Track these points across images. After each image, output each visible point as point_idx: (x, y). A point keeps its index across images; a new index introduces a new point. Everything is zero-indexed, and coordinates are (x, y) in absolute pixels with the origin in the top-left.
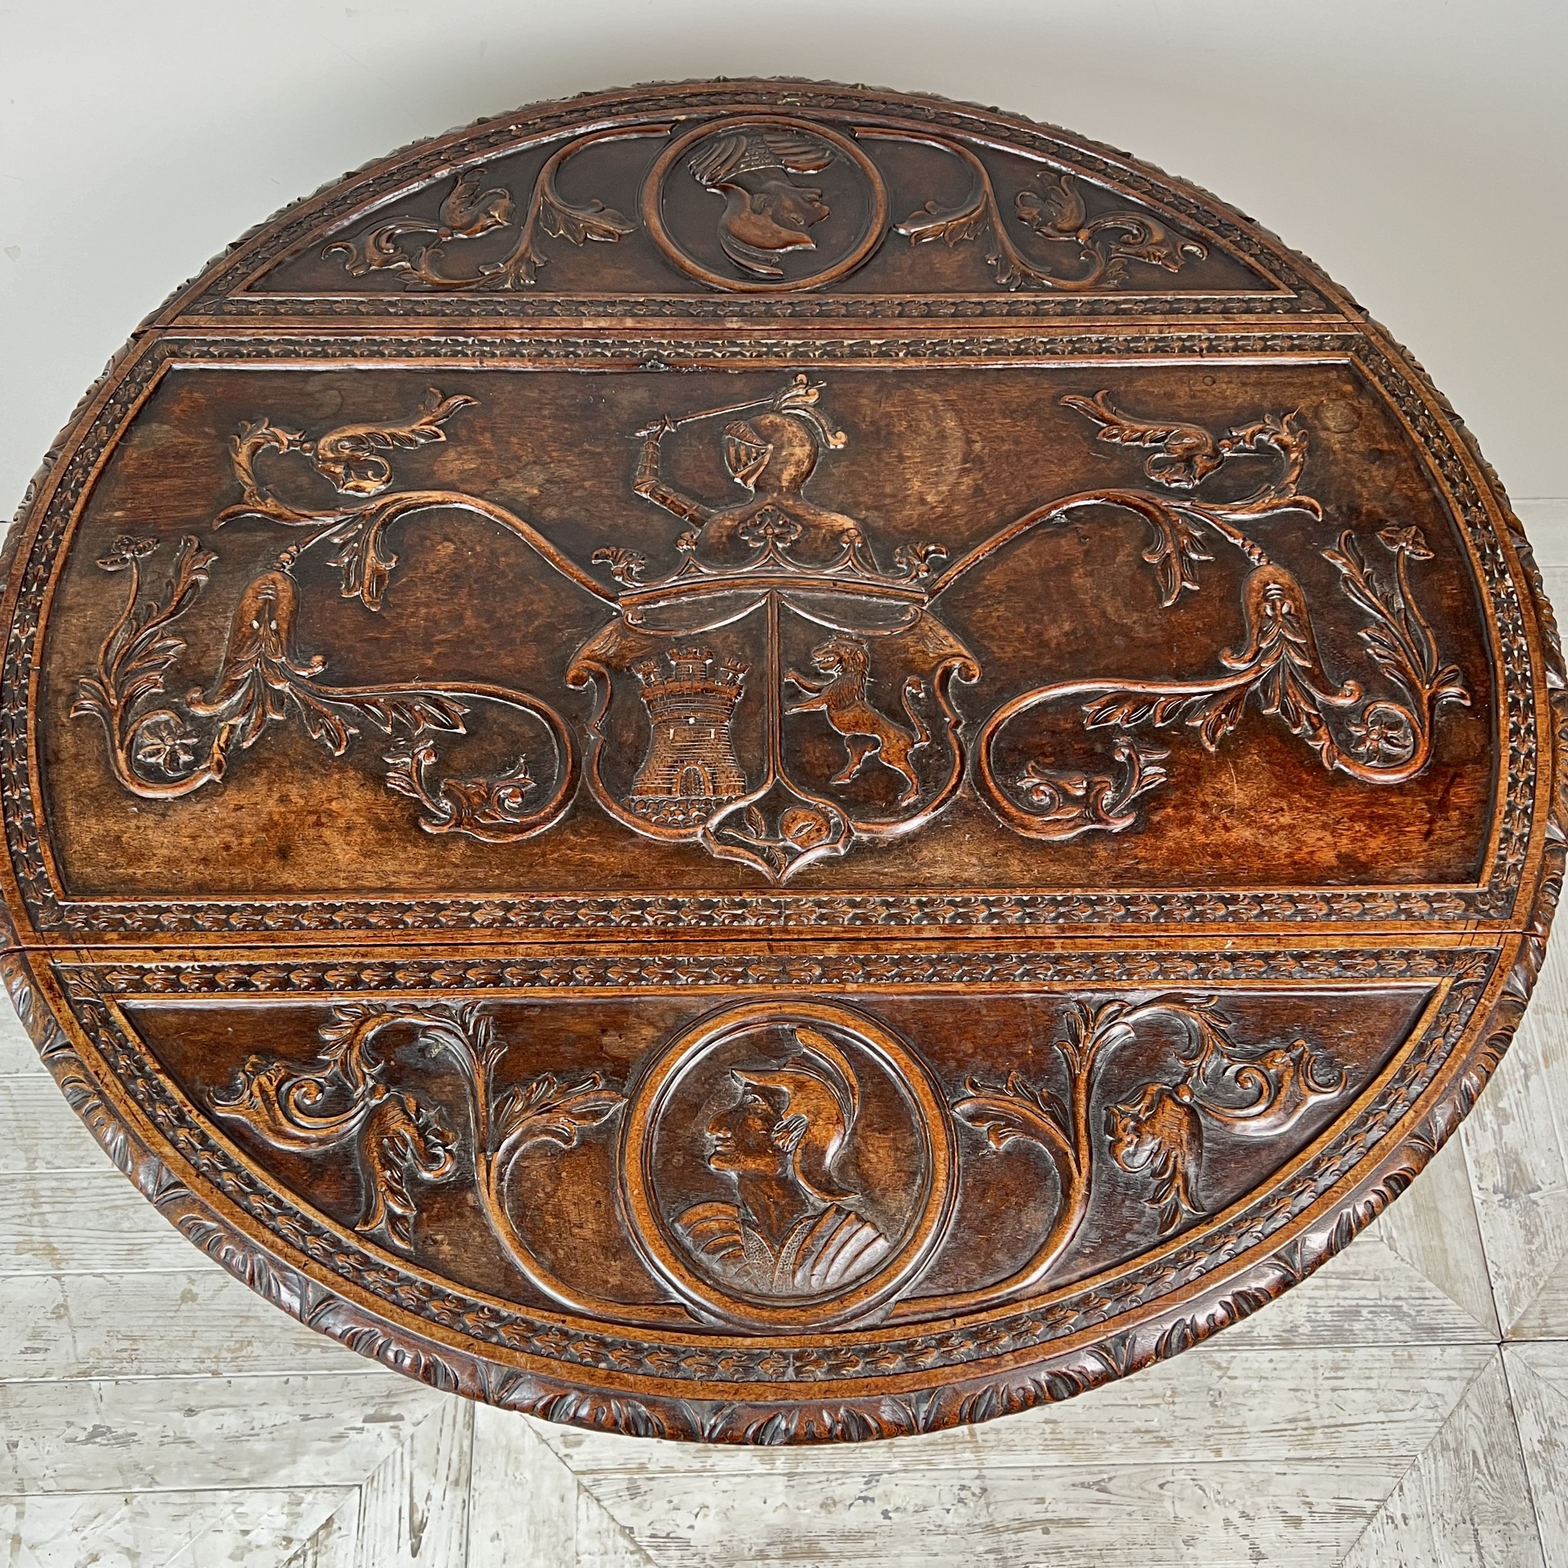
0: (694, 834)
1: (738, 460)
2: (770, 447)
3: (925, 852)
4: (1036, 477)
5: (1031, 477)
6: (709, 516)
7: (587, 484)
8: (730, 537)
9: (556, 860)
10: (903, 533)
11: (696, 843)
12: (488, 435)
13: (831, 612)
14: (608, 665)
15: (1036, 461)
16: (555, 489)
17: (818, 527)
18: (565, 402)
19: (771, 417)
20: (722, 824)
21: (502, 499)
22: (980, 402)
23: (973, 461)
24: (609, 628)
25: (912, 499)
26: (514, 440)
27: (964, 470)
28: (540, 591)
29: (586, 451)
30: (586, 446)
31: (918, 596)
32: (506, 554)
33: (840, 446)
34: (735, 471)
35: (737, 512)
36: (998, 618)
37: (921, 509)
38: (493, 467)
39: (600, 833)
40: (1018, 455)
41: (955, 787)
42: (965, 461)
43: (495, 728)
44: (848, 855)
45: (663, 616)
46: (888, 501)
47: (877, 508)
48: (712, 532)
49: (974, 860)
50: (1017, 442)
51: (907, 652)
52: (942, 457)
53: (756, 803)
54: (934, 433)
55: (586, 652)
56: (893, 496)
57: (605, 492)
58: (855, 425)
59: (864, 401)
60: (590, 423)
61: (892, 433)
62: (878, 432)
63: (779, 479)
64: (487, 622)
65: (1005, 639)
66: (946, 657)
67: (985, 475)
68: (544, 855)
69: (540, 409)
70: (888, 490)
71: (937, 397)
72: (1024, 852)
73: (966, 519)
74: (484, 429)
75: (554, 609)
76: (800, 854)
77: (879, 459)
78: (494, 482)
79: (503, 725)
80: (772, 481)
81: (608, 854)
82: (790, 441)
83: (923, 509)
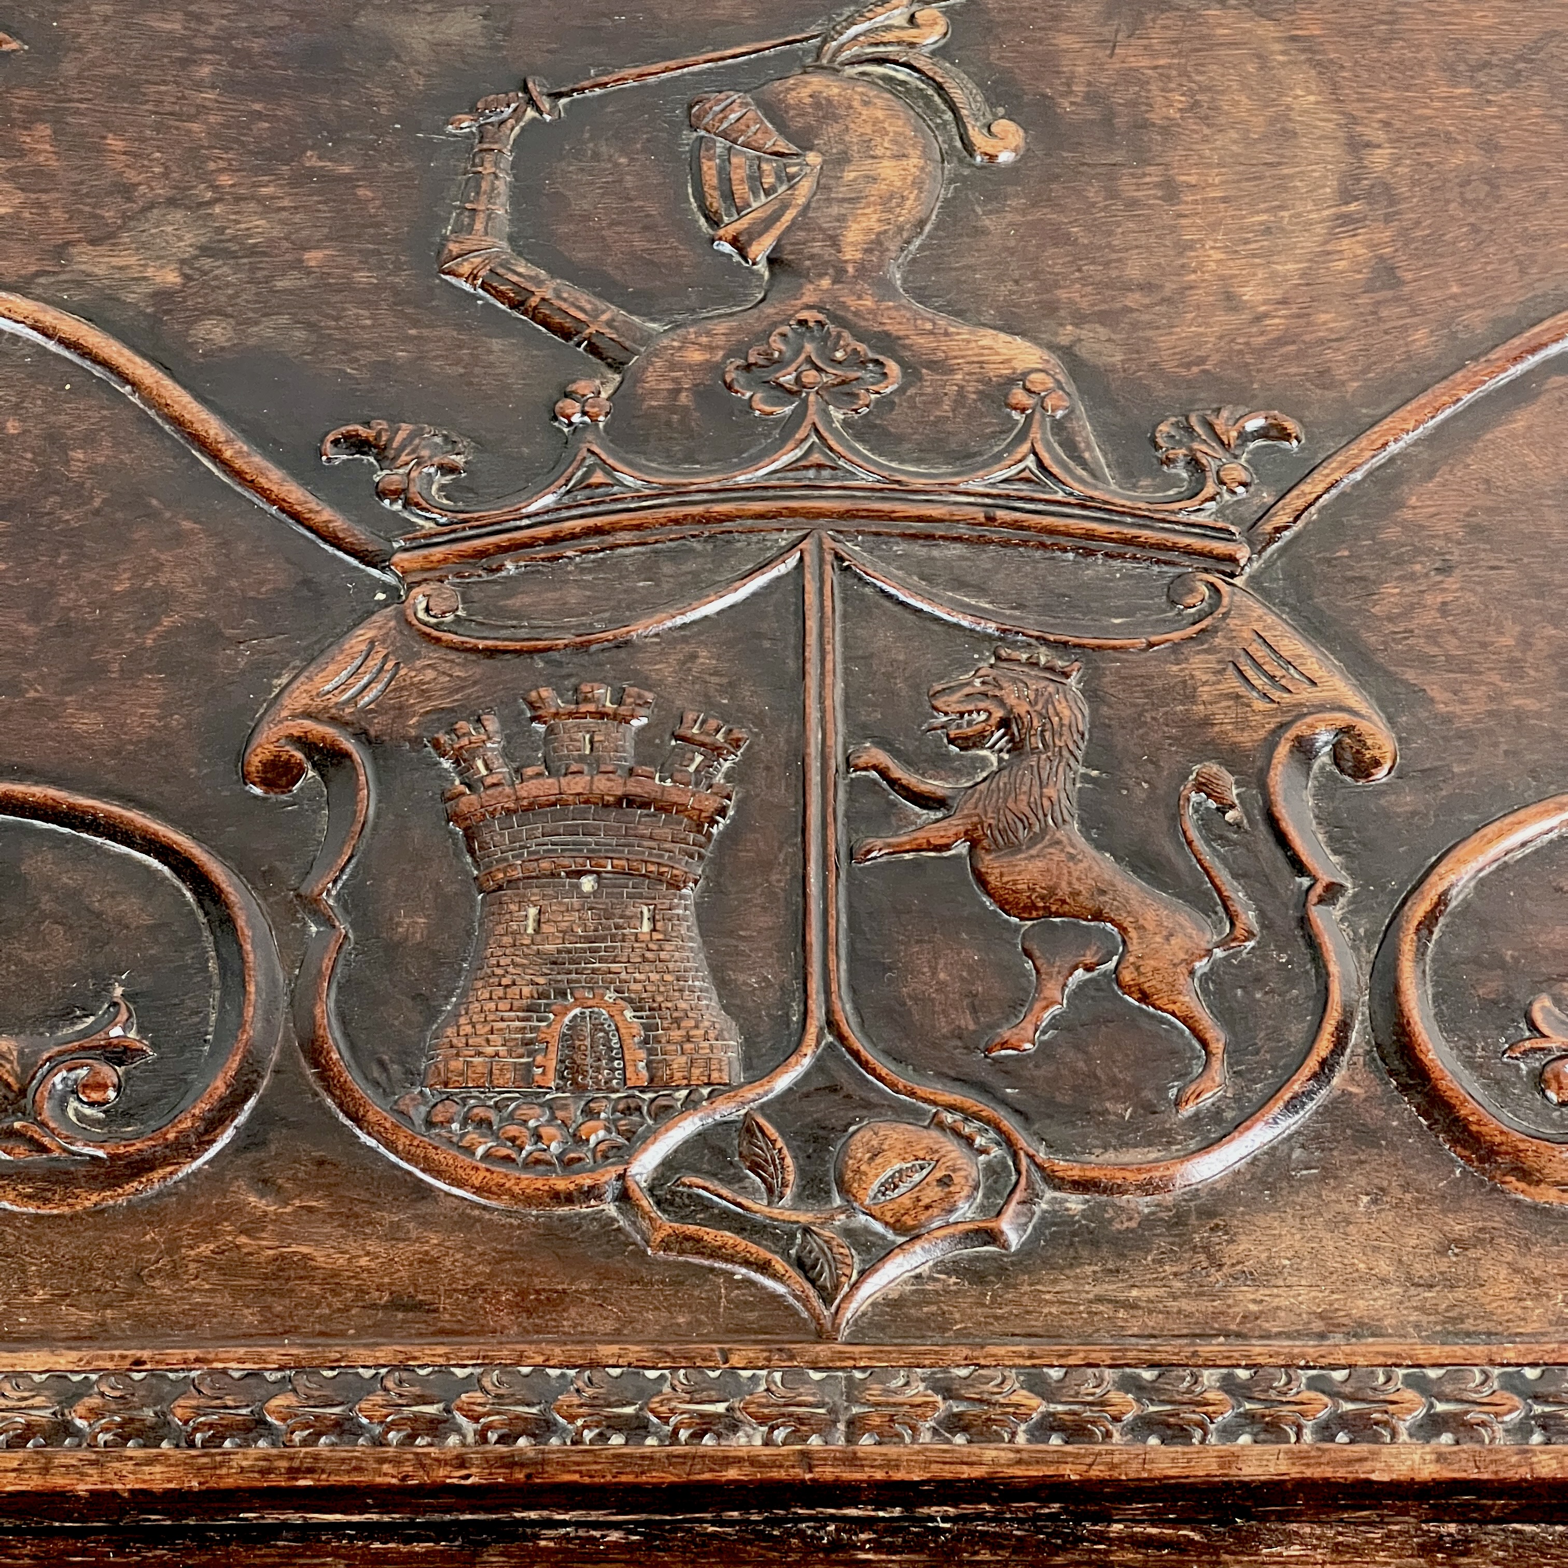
0: (592, 1193)
1: (728, 195)
2: (813, 158)
3: (1244, 1245)
4: (1546, 237)
5: (1528, 238)
6: (647, 338)
7: (313, 258)
8: (701, 393)
9: (207, 1263)
10: (1172, 381)
11: (595, 1217)
12: (44, 130)
13: (981, 590)
14: (362, 736)
15: (1544, 195)
16: (223, 270)
17: (940, 366)
18: (256, 45)
19: (816, 82)
20: (669, 1165)
21: (79, 296)
22: (1385, 42)
23: (1369, 196)
24: (365, 633)
25: (1198, 296)
26: (114, 143)
27: (1345, 220)
28: (179, 538)
29: (311, 172)
30: (311, 160)
31: (1220, 547)
32: (89, 440)
33: (1006, 157)
34: (714, 222)
35: (722, 327)
36: (1444, 610)
37: (1223, 320)
38: (57, 214)
39: (330, 1189)
40: (1491, 180)
41: (1327, 1067)
42: (1346, 196)
43: (46, 903)
44: (1027, 1250)
45: (515, 602)
46: (1133, 299)
47: (1106, 318)
48: (651, 379)
49: (1384, 1267)
50: (1489, 146)
51: (1191, 697)
52: (1283, 185)
53: (771, 1109)
54: (1258, 124)
55: (298, 698)
56: (1147, 287)
57: (362, 277)
58: (1045, 104)
59: (1064, 41)
60: (325, 101)
61: (1145, 125)
62: (1108, 120)
63: (834, 241)
64: (34, 618)
65: (1468, 668)
66: (1299, 712)
67: (1403, 233)
68: (173, 1246)
69: (184, 63)
70: (1134, 270)
71: (1266, 30)
72: (1526, 1245)
73: (1351, 347)
74: (32, 116)
75: (213, 584)
76: (889, 1251)
77: (1113, 194)
78: (60, 252)
79: (74, 894)
80: (816, 248)
81: (352, 1246)
82: (867, 144)
83: (1234, 320)
